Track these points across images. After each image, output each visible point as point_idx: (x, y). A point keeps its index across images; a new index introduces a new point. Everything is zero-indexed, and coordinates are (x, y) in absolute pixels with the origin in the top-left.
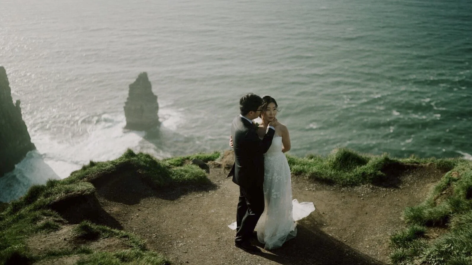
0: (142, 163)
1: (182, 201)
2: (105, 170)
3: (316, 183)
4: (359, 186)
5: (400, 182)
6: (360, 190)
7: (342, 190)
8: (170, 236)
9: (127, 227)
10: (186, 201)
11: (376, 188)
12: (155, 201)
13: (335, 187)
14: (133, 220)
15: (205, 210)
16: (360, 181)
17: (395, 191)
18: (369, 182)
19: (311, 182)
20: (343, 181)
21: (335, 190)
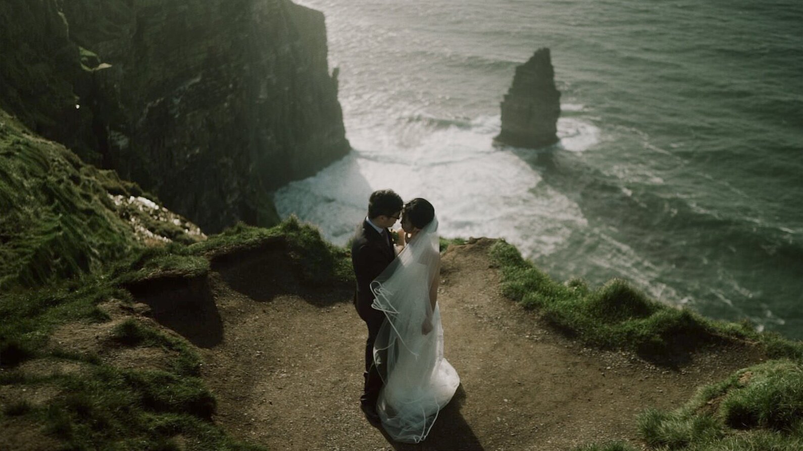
0: (300, 243)
1: (333, 310)
2: (244, 243)
3: (547, 330)
4: (615, 351)
5: (688, 361)
6: (611, 359)
7: (581, 352)
8: (279, 359)
9: (230, 333)
10: (339, 313)
11: (639, 362)
12: (295, 302)
13: (573, 344)
14: (245, 325)
15: (355, 333)
16: (620, 343)
17: (668, 376)
18: (633, 349)
19: (542, 326)
20: (591, 337)
21: (571, 348)
